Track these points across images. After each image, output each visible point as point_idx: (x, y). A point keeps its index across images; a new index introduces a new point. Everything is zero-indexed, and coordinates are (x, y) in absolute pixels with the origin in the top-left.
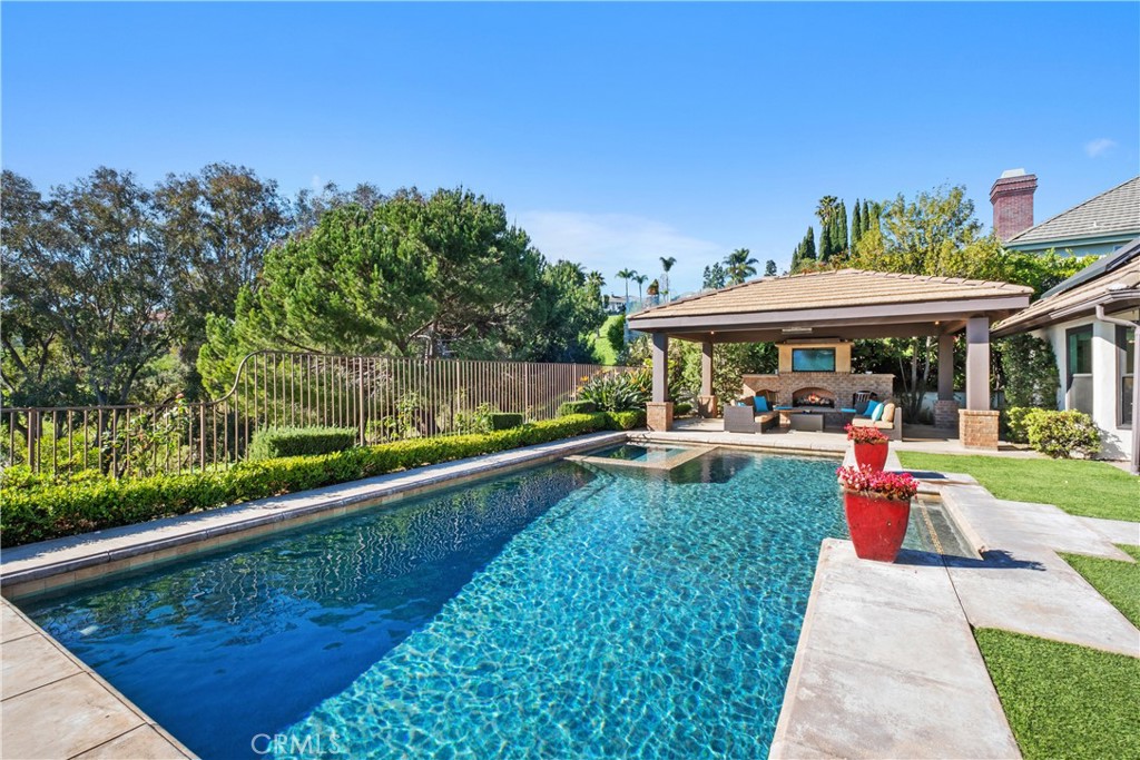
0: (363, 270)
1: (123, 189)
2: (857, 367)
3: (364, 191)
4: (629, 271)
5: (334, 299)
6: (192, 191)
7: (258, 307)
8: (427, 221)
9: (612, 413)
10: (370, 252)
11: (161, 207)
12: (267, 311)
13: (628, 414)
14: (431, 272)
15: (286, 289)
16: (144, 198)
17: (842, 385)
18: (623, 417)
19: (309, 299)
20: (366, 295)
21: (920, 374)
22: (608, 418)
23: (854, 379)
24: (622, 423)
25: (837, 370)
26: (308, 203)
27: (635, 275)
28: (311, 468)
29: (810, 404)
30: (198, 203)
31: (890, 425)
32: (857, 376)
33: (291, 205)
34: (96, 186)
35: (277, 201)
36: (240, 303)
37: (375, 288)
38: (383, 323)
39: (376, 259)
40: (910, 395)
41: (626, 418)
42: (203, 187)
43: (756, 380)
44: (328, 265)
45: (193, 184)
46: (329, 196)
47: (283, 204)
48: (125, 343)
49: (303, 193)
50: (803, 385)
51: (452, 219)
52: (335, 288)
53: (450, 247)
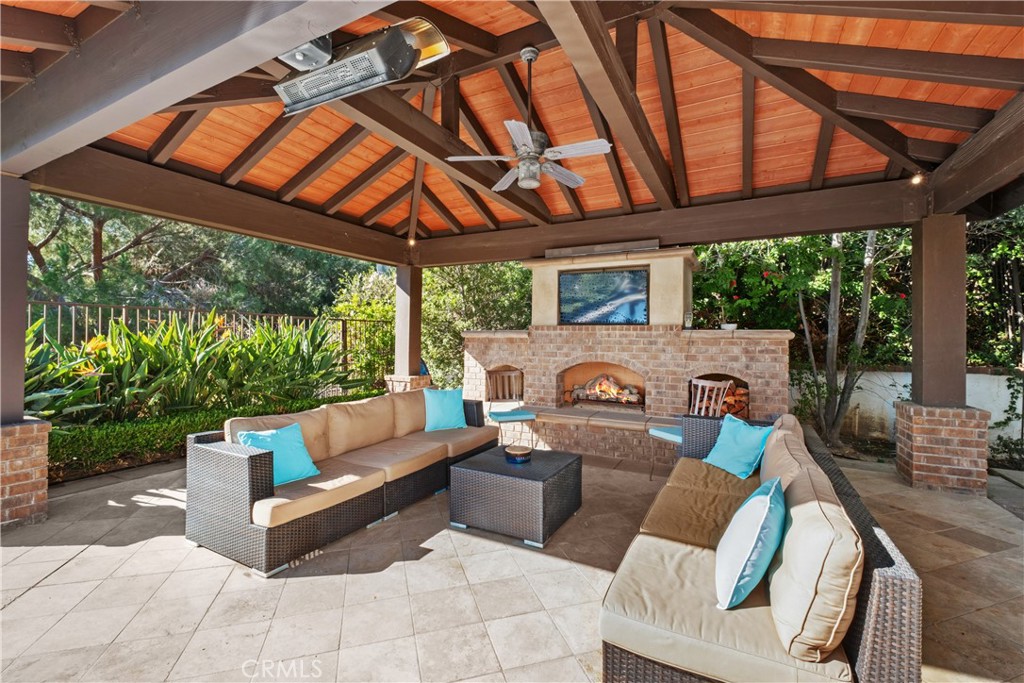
2: (704, 317)
17: (664, 357)
21: (847, 334)
23: (691, 342)
25: (652, 322)
29: (598, 401)
32: (698, 334)
40: (822, 379)
43: (487, 345)
50: (578, 356)
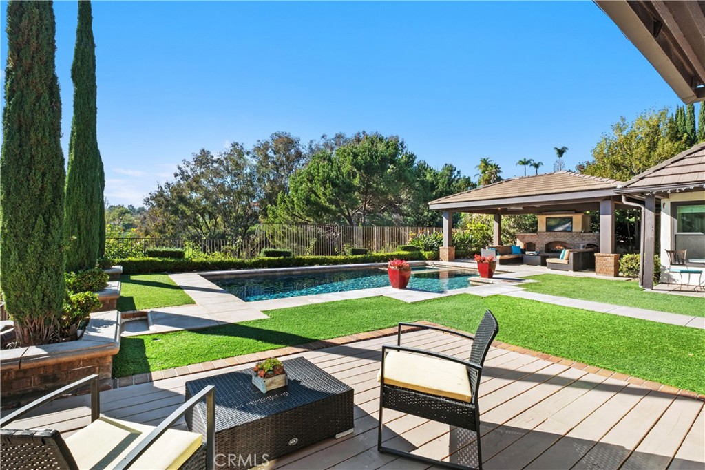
0: (324, 183)
1: (241, 150)
3: (339, 136)
4: (527, 160)
5: (313, 197)
6: (266, 146)
7: (285, 202)
8: (355, 156)
9: (422, 252)
10: (326, 175)
11: (254, 157)
12: (288, 204)
13: (431, 252)
14: (356, 182)
15: (294, 194)
16: (248, 153)
17: (576, 240)
18: (426, 254)
19: (303, 198)
20: (325, 194)
22: (420, 254)
23: (584, 236)
24: (427, 257)
25: (573, 230)
26: (313, 147)
27: (532, 162)
28: (274, 261)
30: (268, 152)
31: (566, 262)
33: (306, 148)
34: (231, 150)
35: (300, 147)
36: (279, 200)
37: (328, 192)
38: (333, 207)
39: (328, 178)
41: (428, 254)
42: (270, 144)
43: (524, 237)
44: (311, 181)
45: (267, 143)
46: (322, 142)
47: (303, 148)
48: (242, 217)
49: (311, 142)
50: (552, 239)
51: (367, 153)
52: (314, 192)
53: (366, 168)
